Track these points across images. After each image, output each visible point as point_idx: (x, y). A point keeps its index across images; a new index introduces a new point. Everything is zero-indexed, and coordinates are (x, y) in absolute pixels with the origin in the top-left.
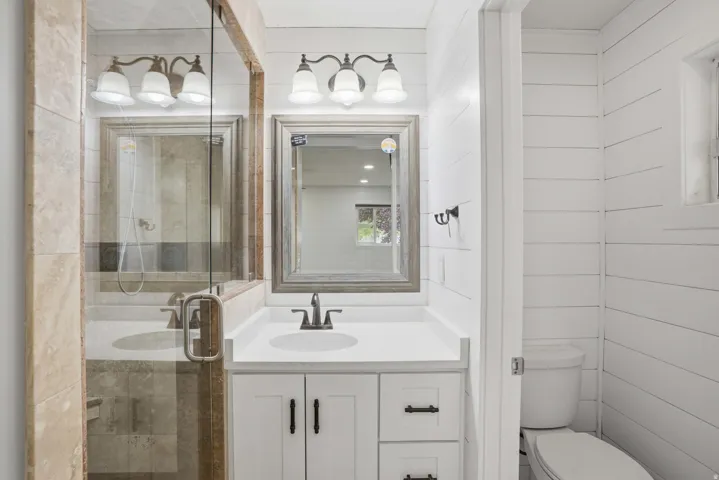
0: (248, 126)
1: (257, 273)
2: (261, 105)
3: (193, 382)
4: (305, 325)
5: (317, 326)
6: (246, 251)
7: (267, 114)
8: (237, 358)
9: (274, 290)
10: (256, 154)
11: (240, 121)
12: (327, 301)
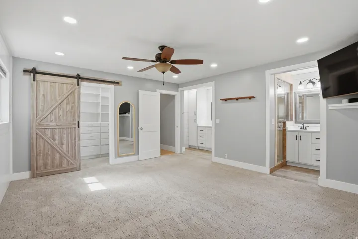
0: (290, 94)
1: (292, 120)
2: (292, 90)
3: (282, 132)
4: (301, 129)
5: (303, 129)
6: (290, 117)
7: (293, 91)
8: (289, 129)
9: (295, 123)
10: (291, 99)
11: (288, 93)
12: (305, 125)
